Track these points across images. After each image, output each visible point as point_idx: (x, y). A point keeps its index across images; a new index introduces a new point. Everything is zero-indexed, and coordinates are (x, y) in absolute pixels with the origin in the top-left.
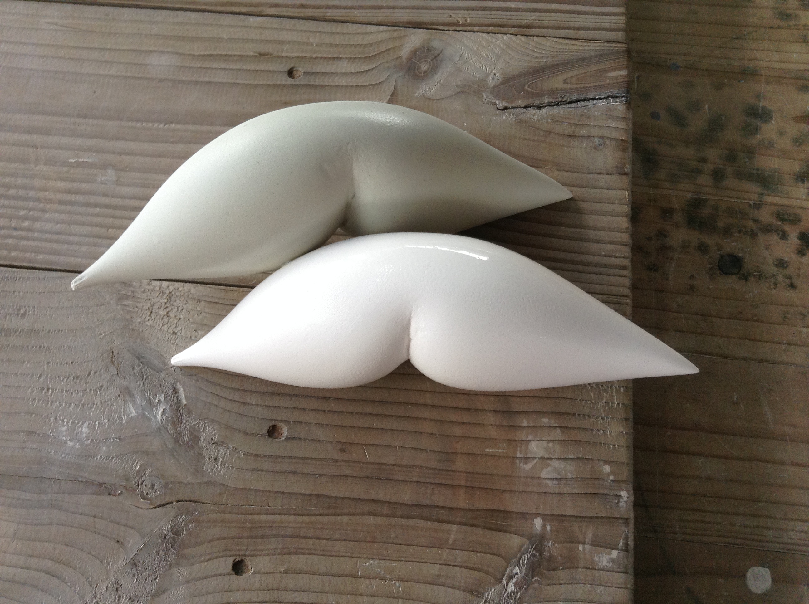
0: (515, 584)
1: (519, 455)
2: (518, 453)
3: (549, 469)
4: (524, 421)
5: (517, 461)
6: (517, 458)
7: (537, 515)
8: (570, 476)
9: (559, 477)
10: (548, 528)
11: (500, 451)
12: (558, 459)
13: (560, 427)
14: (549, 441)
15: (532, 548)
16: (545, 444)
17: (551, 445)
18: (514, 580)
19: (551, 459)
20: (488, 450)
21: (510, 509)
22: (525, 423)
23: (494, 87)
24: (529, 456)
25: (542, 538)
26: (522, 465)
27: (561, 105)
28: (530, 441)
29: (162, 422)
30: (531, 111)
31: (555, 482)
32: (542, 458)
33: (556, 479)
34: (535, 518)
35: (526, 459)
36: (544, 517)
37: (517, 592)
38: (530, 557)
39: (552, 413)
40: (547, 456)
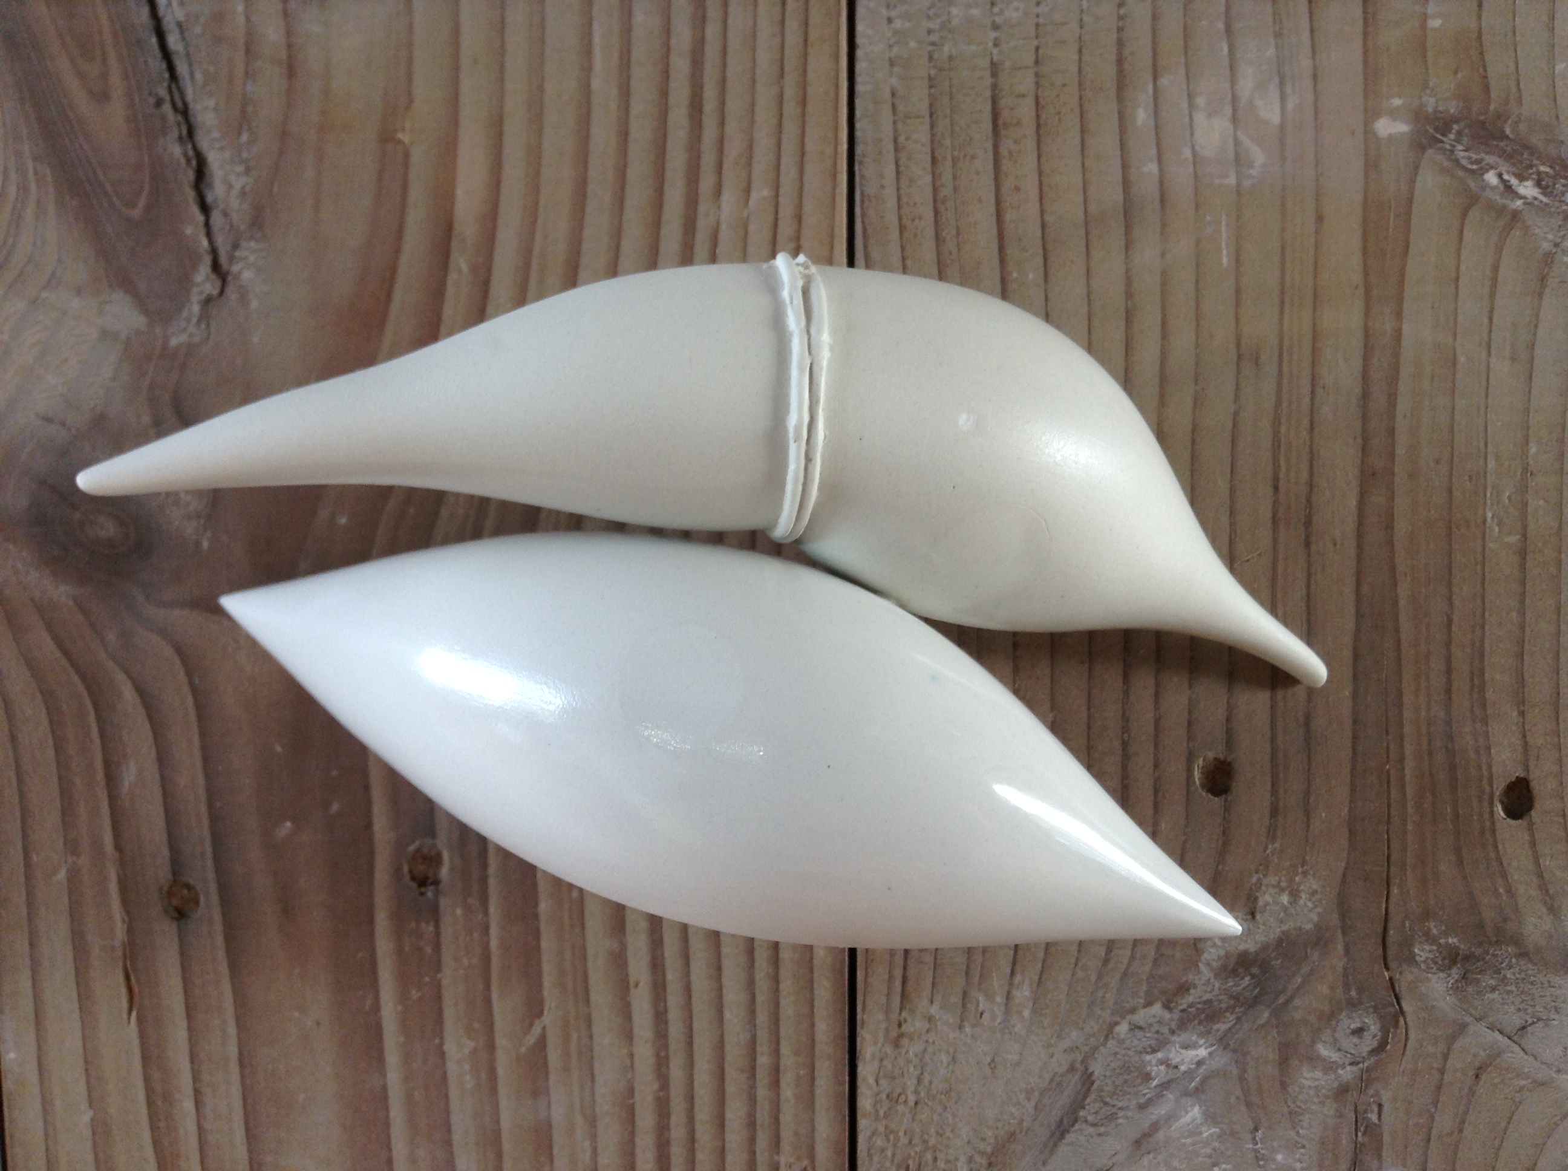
0: (1521, 178)
1: (1232, 180)
2: (1226, 181)
3: (1259, 103)
4: (1146, 169)
5: (1247, 183)
6: (1238, 185)
7: (1369, 133)
8: (1271, 52)
9: (1276, 80)
10: (1397, 102)
11: (1223, 229)
12: (1233, 83)
13: (1155, 77)
14: (1192, 106)
15: (1442, 142)
16: (1200, 118)
17: (1201, 101)
18: (1514, 181)
19: (1235, 99)
20: (1225, 261)
21: (1359, 198)
22: (1152, 168)
23: (146, 312)
24: (1231, 155)
25: (1418, 116)
26: (1254, 172)
27: (185, 104)
28: (1194, 153)
29: (1212, 1045)
30: (217, 191)
31: (1289, 89)
32: (1234, 120)
33: (1282, 84)
34: (1375, 134)
35: (1240, 160)
36: (1371, 114)
37: (1539, 173)
38: (1462, 144)
39: (1120, 99)
40: (1228, 110)
